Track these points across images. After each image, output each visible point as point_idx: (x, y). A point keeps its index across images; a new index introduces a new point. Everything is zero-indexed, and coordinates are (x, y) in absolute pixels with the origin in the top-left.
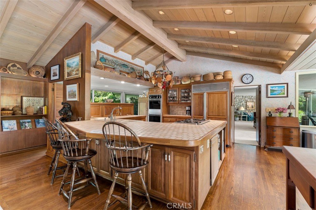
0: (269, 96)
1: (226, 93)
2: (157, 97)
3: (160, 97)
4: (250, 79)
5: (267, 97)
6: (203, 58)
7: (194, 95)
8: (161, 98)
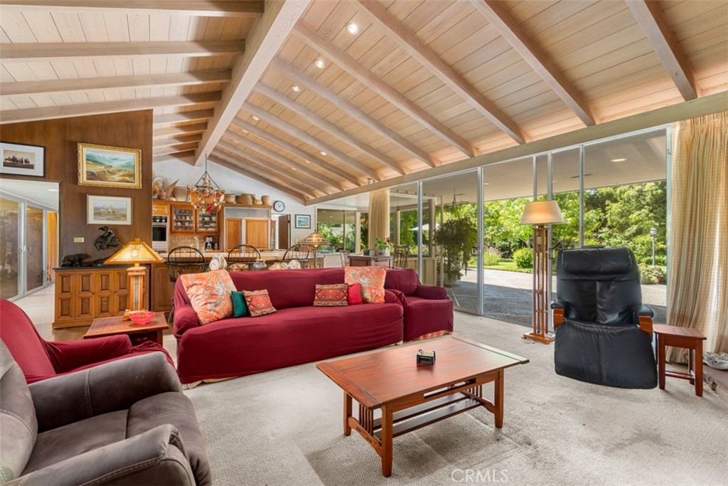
0: (297, 226)
1: (267, 221)
2: (158, 221)
3: (164, 221)
4: (282, 208)
5: (296, 227)
6: (228, 169)
7: (229, 221)
8: (166, 221)
